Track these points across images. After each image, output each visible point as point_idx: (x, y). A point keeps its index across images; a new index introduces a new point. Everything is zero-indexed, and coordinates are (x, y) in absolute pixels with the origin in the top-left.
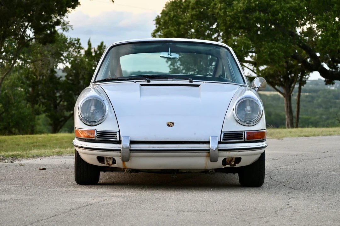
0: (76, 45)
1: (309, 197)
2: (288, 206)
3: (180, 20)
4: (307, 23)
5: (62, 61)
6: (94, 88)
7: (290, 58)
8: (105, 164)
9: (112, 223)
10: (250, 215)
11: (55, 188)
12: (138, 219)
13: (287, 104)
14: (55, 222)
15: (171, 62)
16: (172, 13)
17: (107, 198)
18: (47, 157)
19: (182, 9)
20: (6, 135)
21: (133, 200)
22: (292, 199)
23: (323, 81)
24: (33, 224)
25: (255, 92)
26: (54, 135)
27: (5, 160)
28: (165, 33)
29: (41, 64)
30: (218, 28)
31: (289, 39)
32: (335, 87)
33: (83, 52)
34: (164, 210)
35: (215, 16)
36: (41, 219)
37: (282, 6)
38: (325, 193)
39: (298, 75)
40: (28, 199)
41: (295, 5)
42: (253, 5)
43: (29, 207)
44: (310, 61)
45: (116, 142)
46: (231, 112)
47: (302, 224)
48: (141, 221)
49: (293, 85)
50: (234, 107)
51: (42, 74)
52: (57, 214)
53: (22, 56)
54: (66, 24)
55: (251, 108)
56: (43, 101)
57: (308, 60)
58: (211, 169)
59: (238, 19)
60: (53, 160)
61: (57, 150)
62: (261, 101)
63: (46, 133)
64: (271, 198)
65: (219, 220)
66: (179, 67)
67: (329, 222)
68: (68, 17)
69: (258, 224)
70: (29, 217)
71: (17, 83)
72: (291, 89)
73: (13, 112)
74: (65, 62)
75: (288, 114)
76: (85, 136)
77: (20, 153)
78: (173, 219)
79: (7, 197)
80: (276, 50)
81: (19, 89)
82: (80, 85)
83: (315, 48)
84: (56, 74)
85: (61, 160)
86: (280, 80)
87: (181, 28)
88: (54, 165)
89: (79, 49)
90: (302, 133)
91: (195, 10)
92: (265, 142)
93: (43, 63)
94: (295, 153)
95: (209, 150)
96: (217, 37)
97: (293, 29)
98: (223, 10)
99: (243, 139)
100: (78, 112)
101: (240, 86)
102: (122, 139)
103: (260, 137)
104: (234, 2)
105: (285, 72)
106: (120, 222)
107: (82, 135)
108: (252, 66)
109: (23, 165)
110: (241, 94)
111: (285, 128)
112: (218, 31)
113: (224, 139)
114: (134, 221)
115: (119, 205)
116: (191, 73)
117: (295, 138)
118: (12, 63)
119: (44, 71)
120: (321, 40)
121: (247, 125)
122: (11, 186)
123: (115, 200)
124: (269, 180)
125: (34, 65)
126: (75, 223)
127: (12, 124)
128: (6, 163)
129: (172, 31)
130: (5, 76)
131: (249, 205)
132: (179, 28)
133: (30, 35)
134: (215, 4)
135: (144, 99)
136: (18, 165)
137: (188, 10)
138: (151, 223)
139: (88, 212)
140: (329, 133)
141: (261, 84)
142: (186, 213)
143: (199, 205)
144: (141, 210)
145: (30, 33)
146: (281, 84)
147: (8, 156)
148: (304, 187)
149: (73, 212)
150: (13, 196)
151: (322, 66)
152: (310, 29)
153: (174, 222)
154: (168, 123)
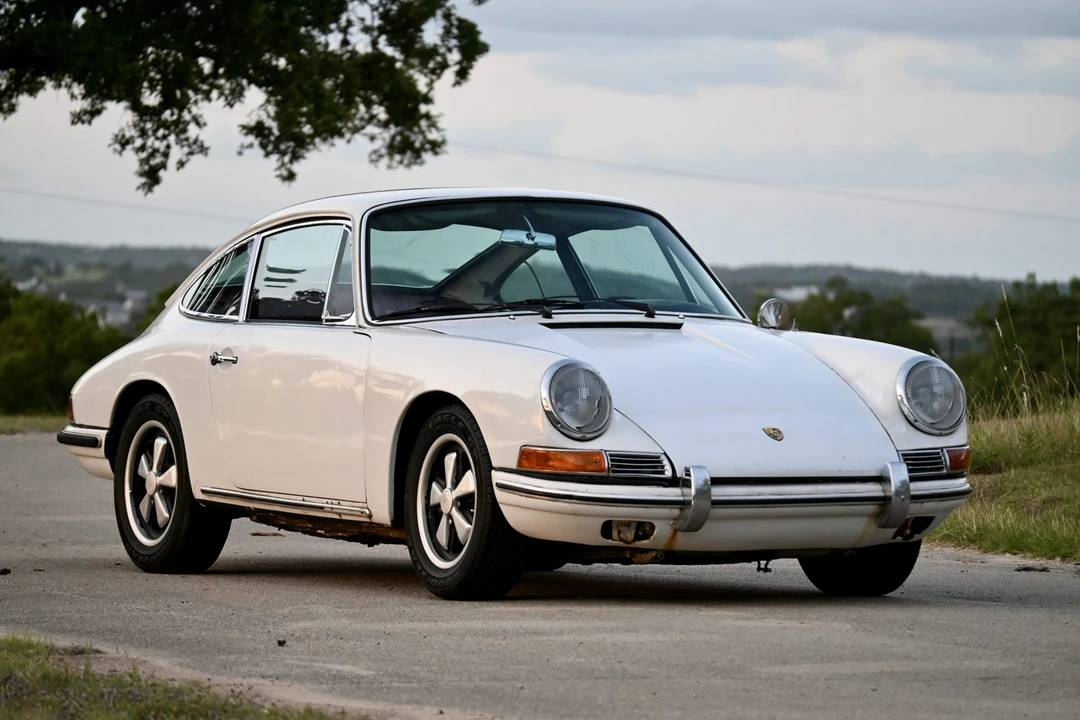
8: (613, 539)
45: (666, 483)
95: (884, 498)
121: (938, 432)
154: (768, 430)
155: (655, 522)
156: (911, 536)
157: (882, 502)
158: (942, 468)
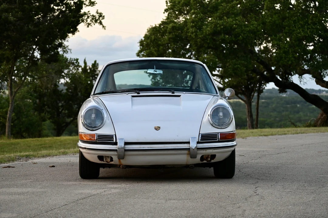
0: (75, 63)
1: (272, 186)
2: (256, 194)
3: (160, 42)
4: (263, 43)
5: (63, 77)
6: (94, 100)
7: (250, 72)
8: (104, 161)
9: (113, 210)
10: (225, 201)
11: (63, 182)
12: (133, 206)
13: (248, 109)
14: (66, 210)
15: (153, 76)
16: (153, 36)
17: (106, 190)
18: (55, 157)
19: (161, 34)
20: (18, 139)
21: (129, 191)
22: (259, 188)
23: (277, 90)
24: (48, 212)
25: (226, 100)
26: (58, 138)
27: (20, 159)
28: (148, 53)
29: (46, 80)
30: (191, 48)
31: (249, 56)
32: (286, 95)
33: (80, 70)
34: (155, 199)
35: (188, 38)
36: (54, 208)
37: (242, 29)
38: (285, 183)
39: (257, 85)
40: (42, 192)
41: (253, 28)
42: (219, 29)
43: (43, 198)
44: (266, 74)
45: (113, 144)
46: (207, 118)
47: (268, 208)
48: (136, 208)
49: (252, 94)
50: (209, 113)
51: (47, 88)
52: (67, 204)
53: (30, 74)
54: (66, 48)
55: (223, 114)
56: (48, 110)
57: (265, 73)
58: (191, 164)
59: (206, 40)
60: (59, 159)
61: (62, 150)
62: (231, 108)
63: (51, 136)
64: (241, 188)
65: (200, 206)
66: (159, 81)
67: (290, 207)
68: (68, 41)
69: (232, 209)
70: (44, 206)
71: (26, 95)
72: (251, 97)
73: (24, 119)
74: (65, 78)
75: (249, 118)
76: (87, 139)
77: (32, 153)
78: (163, 206)
79: (25, 190)
80: (239, 66)
81: (28, 101)
82: (78, 96)
83: (270, 63)
84: (58, 88)
85: (67, 158)
86: (242, 90)
87: (160, 49)
88: (61, 163)
89: (78, 67)
90: (262, 133)
91: (171, 34)
92: (235, 142)
93: (48, 79)
94: (258, 150)
95: (189, 149)
96: (190, 55)
97: (253, 48)
98: (194, 34)
99: (217, 139)
100: (82, 120)
101: (213, 96)
102: (118, 141)
103: (230, 137)
104: (203, 27)
105: (246, 83)
106: (119, 210)
107: (85, 138)
108: (219, 78)
109: (36, 163)
110: (214, 103)
111: (247, 129)
112: (191, 51)
113: (201, 140)
114: (131, 208)
115: (117, 195)
116: (169, 86)
117: (257, 137)
118: (23, 79)
119: (49, 86)
120: (276, 56)
121: (220, 128)
122: (28, 181)
123: (113, 191)
124: (238, 172)
125: (40, 81)
126: (82, 211)
127: (23, 130)
128: (21, 162)
129: (153, 51)
130: (17, 90)
131: (224, 193)
132: (158, 49)
133: (37, 56)
134: (188, 29)
135: (136, 107)
136: (32, 163)
137: (166, 34)
138: (144, 209)
139: (92, 202)
140: (284, 133)
141: (230, 94)
142: (172, 201)
143: (182, 194)
144: (135, 199)
145: (37, 54)
146: (243, 93)
147: (23, 156)
148: (267, 178)
149: (79, 202)
150: (29, 189)
151: (277, 78)
152: (266, 48)
153: (163, 209)
154: (156, 127)
155: (112, 157)
156: (210, 160)
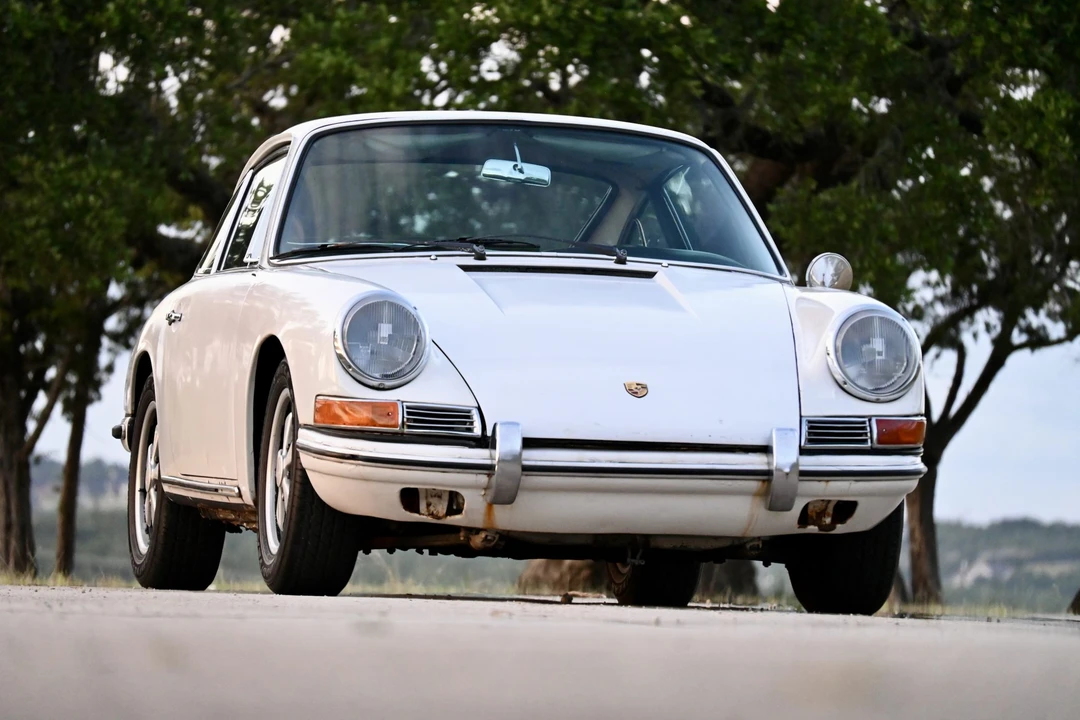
8: (420, 514)
45: (472, 442)
46: (818, 358)
55: (887, 343)
58: (754, 539)
76: (358, 420)
95: (768, 473)
100: (334, 346)
113: (809, 441)
121: (873, 398)
154: (630, 385)
155: (463, 492)
156: (832, 526)
157: (765, 477)
158: (865, 441)
